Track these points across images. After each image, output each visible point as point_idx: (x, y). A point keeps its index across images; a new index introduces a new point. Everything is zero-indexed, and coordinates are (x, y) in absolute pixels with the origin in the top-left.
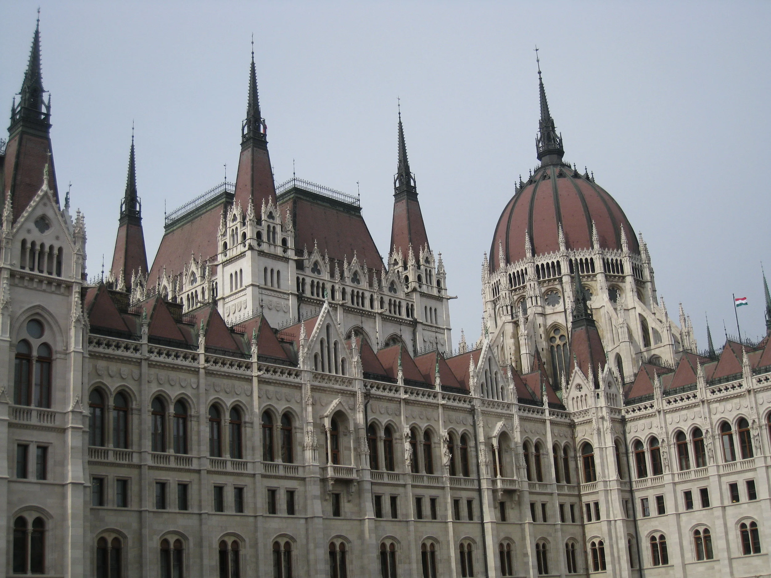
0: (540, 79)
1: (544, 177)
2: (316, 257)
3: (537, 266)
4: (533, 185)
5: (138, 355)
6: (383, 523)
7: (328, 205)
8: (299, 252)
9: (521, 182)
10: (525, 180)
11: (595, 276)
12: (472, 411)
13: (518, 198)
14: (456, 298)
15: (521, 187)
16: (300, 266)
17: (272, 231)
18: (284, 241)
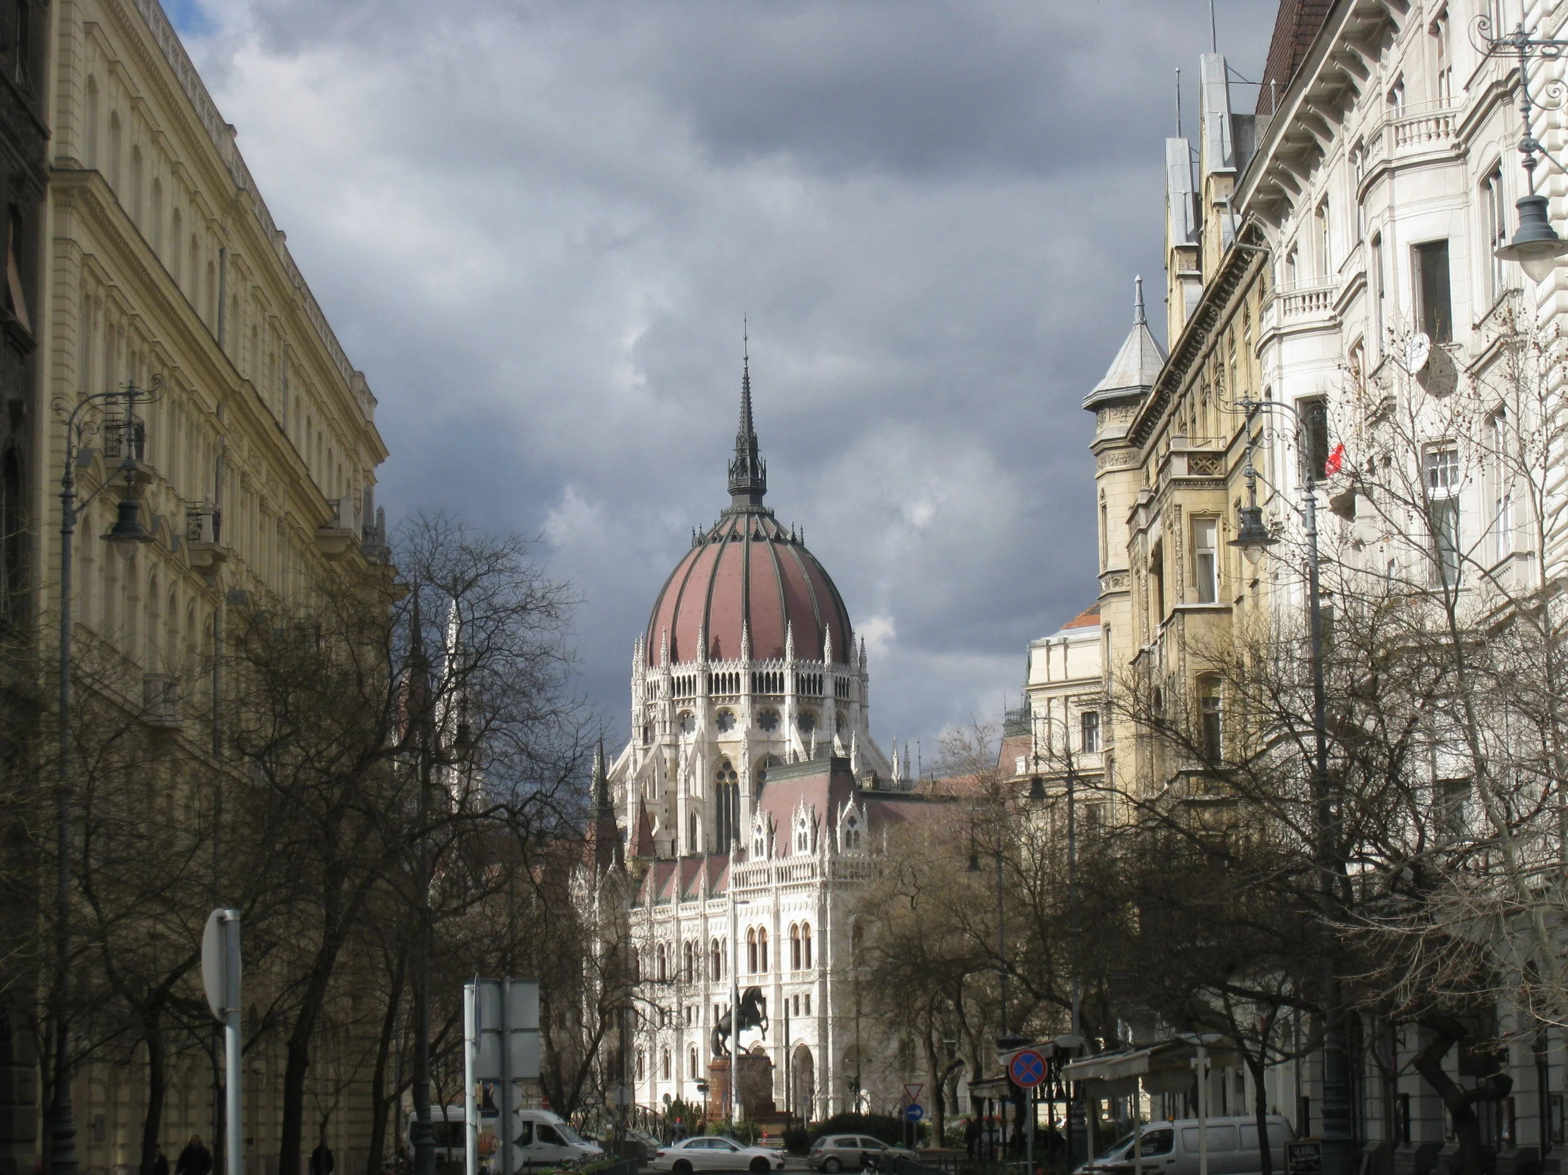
0: (746, 369)
1: (733, 534)
4: (718, 545)
9: (701, 530)
10: (707, 529)
13: (696, 558)
15: (701, 542)
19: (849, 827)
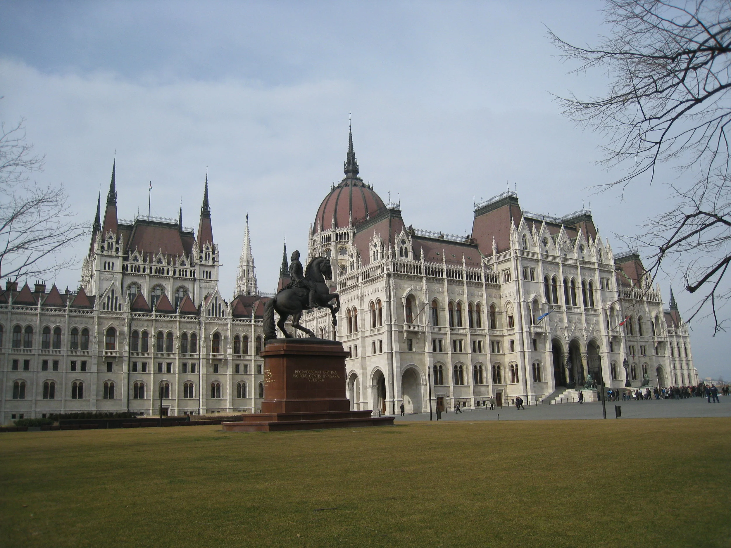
0: (350, 130)
1: (346, 185)
2: (136, 253)
3: (337, 233)
4: (340, 189)
5: (7, 310)
6: (136, 374)
7: (157, 226)
8: (125, 252)
9: (334, 186)
10: (336, 185)
11: (348, 241)
12: (200, 323)
13: (332, 194)
14: (222, 265)
15: (334, 189)
16: (125, 259)
17: (110, 246)
18: (117, 249)
19: (402, 245)
